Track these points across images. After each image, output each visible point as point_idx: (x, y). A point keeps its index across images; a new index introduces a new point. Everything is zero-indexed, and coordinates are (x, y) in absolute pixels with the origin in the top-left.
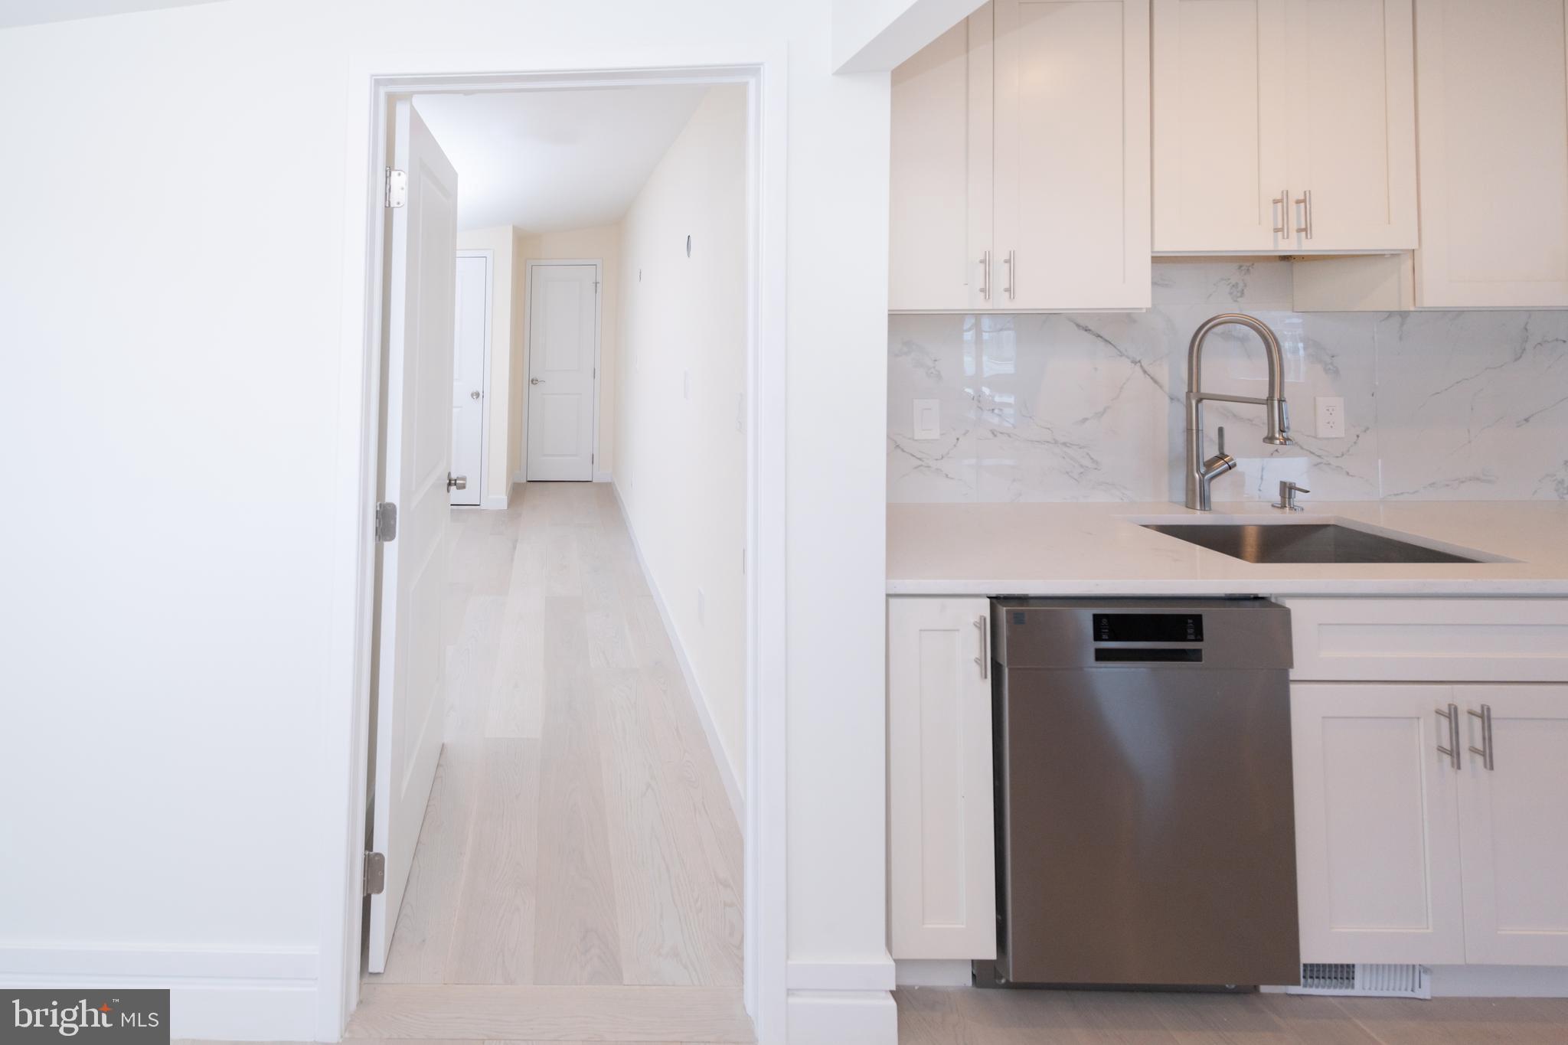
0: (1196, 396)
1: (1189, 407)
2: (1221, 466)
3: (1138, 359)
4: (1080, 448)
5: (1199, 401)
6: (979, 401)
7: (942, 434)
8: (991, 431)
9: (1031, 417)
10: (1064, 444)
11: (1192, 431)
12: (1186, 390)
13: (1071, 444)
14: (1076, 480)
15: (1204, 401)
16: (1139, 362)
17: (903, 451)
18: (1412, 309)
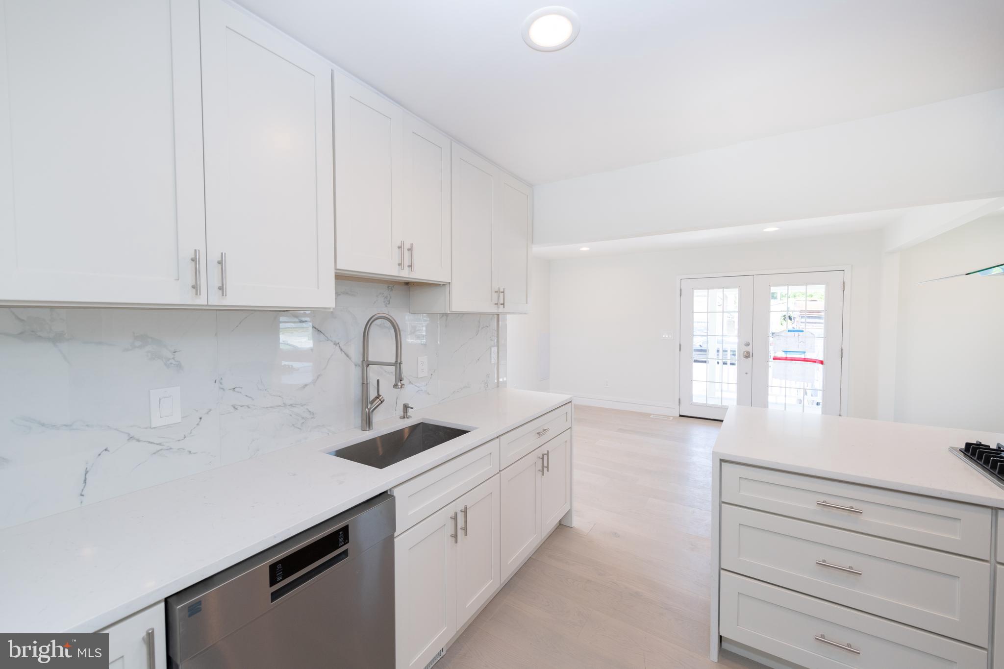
0: (366, 363)
1: (363, 370)
2: (378, 402)
3: (337, 342)
4: (302, 406)
5: (368, 366)
6: (221, 383)
7: (183, 418)
8: (232, 406)
9: (266, 390)
10: (291, 405)
11: (364, 384)
12: (362, 360)
13: (296, 404)
14: (298, 428)
15: (370, 365)
16: (338, 343)
17: (138, 441)
18: (449, 312)
